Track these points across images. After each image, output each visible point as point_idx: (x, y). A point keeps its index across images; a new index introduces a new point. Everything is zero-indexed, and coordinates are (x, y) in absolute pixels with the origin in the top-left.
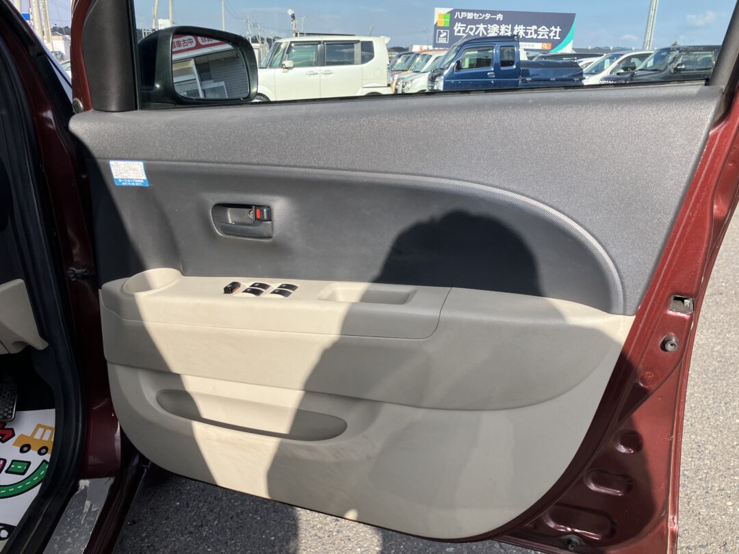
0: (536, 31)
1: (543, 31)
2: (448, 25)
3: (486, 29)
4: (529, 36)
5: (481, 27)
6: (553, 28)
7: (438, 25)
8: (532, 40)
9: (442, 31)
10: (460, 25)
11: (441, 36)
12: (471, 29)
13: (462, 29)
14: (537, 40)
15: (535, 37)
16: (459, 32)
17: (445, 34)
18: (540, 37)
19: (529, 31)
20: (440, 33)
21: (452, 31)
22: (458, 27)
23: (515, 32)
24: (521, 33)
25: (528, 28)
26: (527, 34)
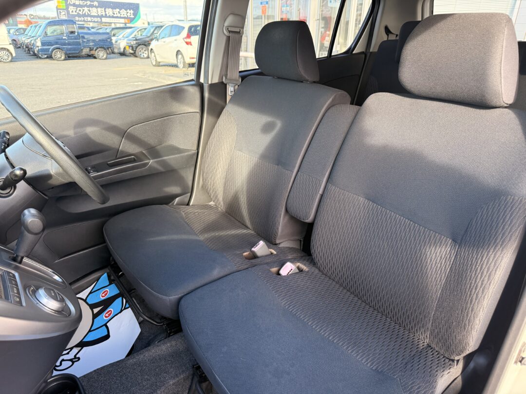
0: (119, 12)
1: (123, 12)
2: (65, 8)
3: (89, 11)
4: (115, 15)
5: (86, 9)
6: (128, 11)
7: (58, 7)
8: (117, 17)
9: (61, 11)
10: (72, 7)
11: (62, 14)
12: (80, 10)
13: (74, 10)
14: (121, 18)
15: (119, 15)
16: (72, 12)
17: (64, 13)
18: (122, 16)
19: (115, 13)
20: (60, 12)
21: (68, 12)
22: (71, 9)
23: (107, 13)
24: (111, 14)
25: (114, 10)
26: (114, 14)
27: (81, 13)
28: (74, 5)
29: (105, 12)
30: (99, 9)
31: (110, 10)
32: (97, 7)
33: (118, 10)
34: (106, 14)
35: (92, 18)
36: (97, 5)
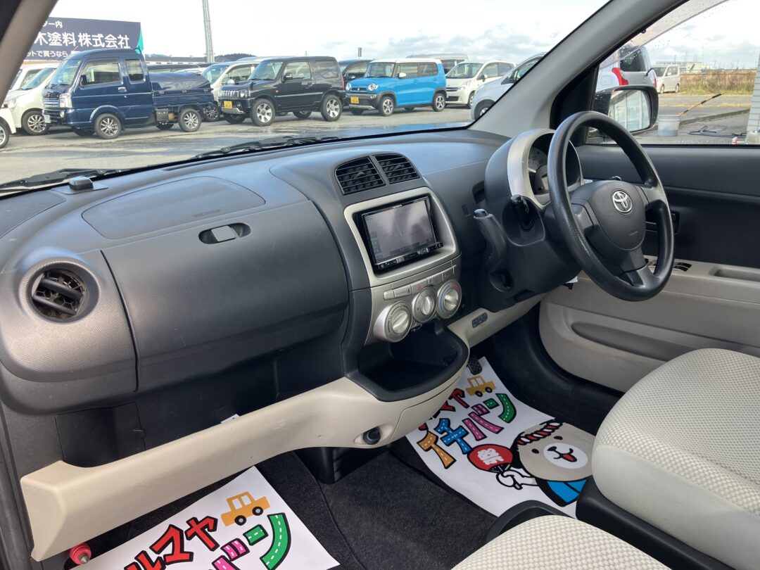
0: (103, 40)
1: (111, 39)
3: (47, 38)
6: (120, 37)
18: (109, 46)
19: (96, 40)
23: (80, 40)
24: (88, 42)
25: (93, 36)
26: (93, 42)
29: (77, 39)
30: (65, 35)
31: (87, 35)
32: (60, 31)
33: (100, 36)
34: (78, 44)
35: (53, 52)
36: (61, 27)
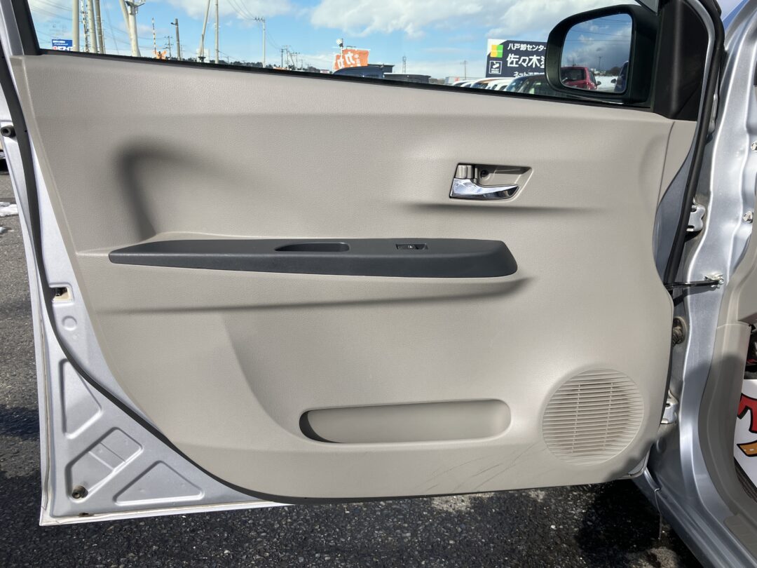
2: (501, 56)
3: (539, 61)
5: (535, 58)
7: (491, 56)
9: (495, 62)
10: (513, 56)
11: (494, 67)
12: (524, 61)
13: (515, 60)
16: (512, 63)
17: (498, 65)
20: (493, 64)
21: (505, 62)
22: (511, 58)
27: (525, 65)
28: (518, 52)
